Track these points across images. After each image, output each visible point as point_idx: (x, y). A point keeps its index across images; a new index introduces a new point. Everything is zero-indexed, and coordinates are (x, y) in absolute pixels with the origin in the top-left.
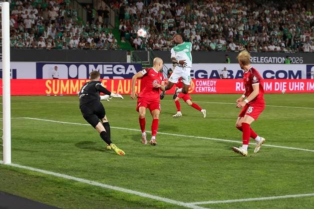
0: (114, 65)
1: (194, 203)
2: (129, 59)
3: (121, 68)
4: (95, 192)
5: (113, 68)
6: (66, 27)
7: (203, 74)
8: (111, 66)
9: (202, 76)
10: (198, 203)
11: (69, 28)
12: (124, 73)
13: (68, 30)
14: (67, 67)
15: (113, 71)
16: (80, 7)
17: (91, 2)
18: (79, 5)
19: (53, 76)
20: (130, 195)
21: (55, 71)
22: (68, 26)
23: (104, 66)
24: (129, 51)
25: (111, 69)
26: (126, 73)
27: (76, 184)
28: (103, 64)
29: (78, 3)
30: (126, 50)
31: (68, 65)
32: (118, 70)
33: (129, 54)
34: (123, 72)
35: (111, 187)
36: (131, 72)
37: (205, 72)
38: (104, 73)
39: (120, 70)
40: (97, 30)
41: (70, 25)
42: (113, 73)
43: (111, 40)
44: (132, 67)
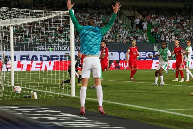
0: (146, 52)
1: (164, 110)
2: (155, 49)
3: (150, 54)
4: (115, 106)
5: (146, 54)
6: (119, 31)
8: (145, 53)
10: (166, 110)
11: (121, 31)
13: (120, 32)
14: (119, 54)
16: (127, 18)
17: (134, 16)
19: (110, 59)
20: (132, 107)
21: (111, 56)
22: (120, 30)
23: (141, 53)
24: (156, 44)
25: (145, 55)
27: (106, 103)
29: (126, 16)
30: (154, 44)
31: (120, 53)
33: (156, 46)
38: (141, 57)
40: (137, 32)
41: (121, 29)
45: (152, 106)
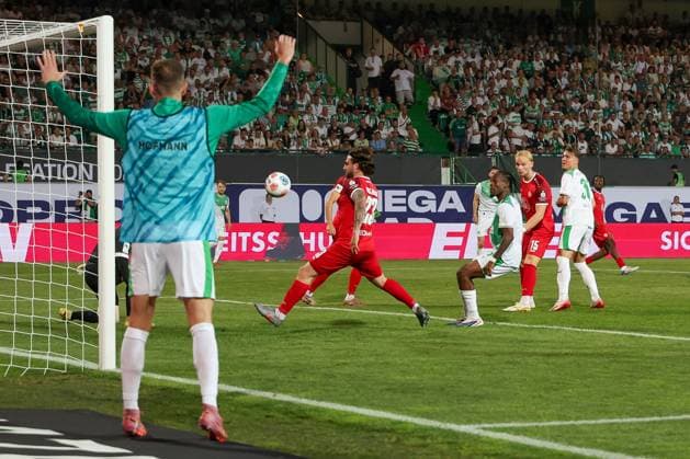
0: (410, 191)
1: (477, 426)
2: (446, 176)
3: (426, 198)
4: (279, 410)
5: (407, 197)
6: (299, 103)
7: (625, 211)
8: (404, 193)
9: (623, 216)
10: (486, 426)
11: (305, 103)
12: (434, 210)
13: (303, 109)
14: (297, 195)
15: (407, 205)
16: (331, 53)
17: (359, 43)
18: (329, 49)
19: (261, 216)
20: (347, 414)
21: (267, 205)
22: (301, 99)
23: (387, 192)
24: (447, 157)
25: (403, 201)
26: (440, 210)
28: (383, 189)
29: (327, 44)
30: (439, 156)
31: (301, 191)
32: (419, 201)
33: (446, 165)
34: (431, 206)
35: (314, 403)
36: (451, 206)
37: (630, 207)
38: (387, 210)
39: (424, 202)
40: (373, 110)
41: (307, 97)
42: (408, 208)
43: (403, 132)
44: (453, 194)
45: (427, 408)
